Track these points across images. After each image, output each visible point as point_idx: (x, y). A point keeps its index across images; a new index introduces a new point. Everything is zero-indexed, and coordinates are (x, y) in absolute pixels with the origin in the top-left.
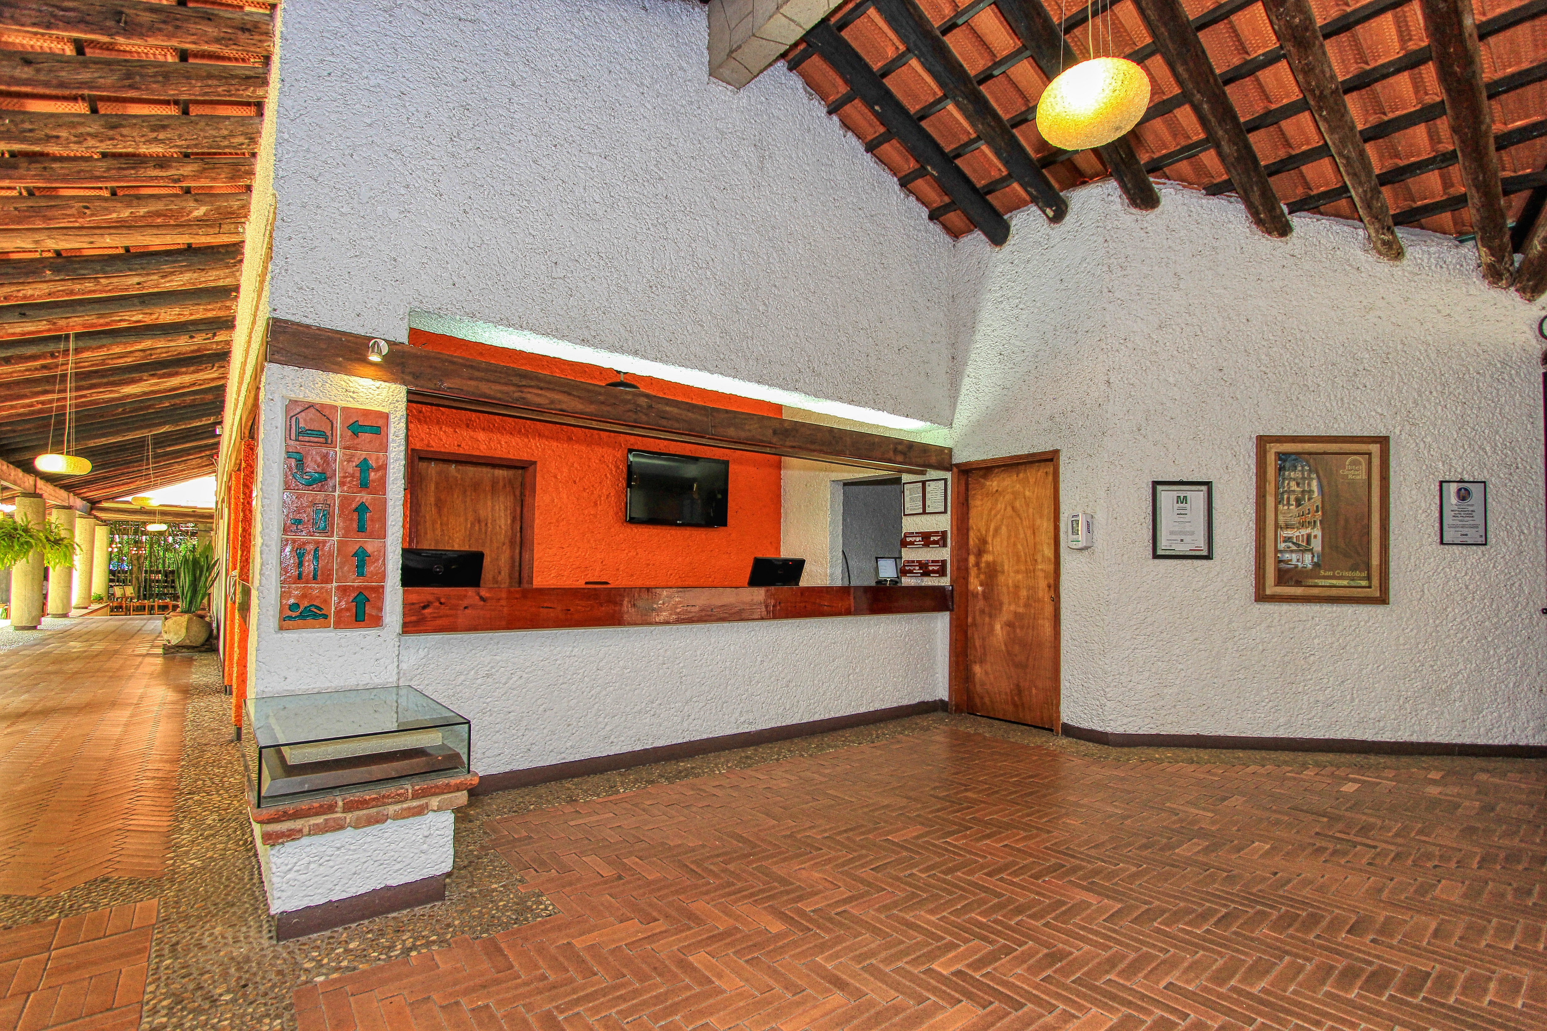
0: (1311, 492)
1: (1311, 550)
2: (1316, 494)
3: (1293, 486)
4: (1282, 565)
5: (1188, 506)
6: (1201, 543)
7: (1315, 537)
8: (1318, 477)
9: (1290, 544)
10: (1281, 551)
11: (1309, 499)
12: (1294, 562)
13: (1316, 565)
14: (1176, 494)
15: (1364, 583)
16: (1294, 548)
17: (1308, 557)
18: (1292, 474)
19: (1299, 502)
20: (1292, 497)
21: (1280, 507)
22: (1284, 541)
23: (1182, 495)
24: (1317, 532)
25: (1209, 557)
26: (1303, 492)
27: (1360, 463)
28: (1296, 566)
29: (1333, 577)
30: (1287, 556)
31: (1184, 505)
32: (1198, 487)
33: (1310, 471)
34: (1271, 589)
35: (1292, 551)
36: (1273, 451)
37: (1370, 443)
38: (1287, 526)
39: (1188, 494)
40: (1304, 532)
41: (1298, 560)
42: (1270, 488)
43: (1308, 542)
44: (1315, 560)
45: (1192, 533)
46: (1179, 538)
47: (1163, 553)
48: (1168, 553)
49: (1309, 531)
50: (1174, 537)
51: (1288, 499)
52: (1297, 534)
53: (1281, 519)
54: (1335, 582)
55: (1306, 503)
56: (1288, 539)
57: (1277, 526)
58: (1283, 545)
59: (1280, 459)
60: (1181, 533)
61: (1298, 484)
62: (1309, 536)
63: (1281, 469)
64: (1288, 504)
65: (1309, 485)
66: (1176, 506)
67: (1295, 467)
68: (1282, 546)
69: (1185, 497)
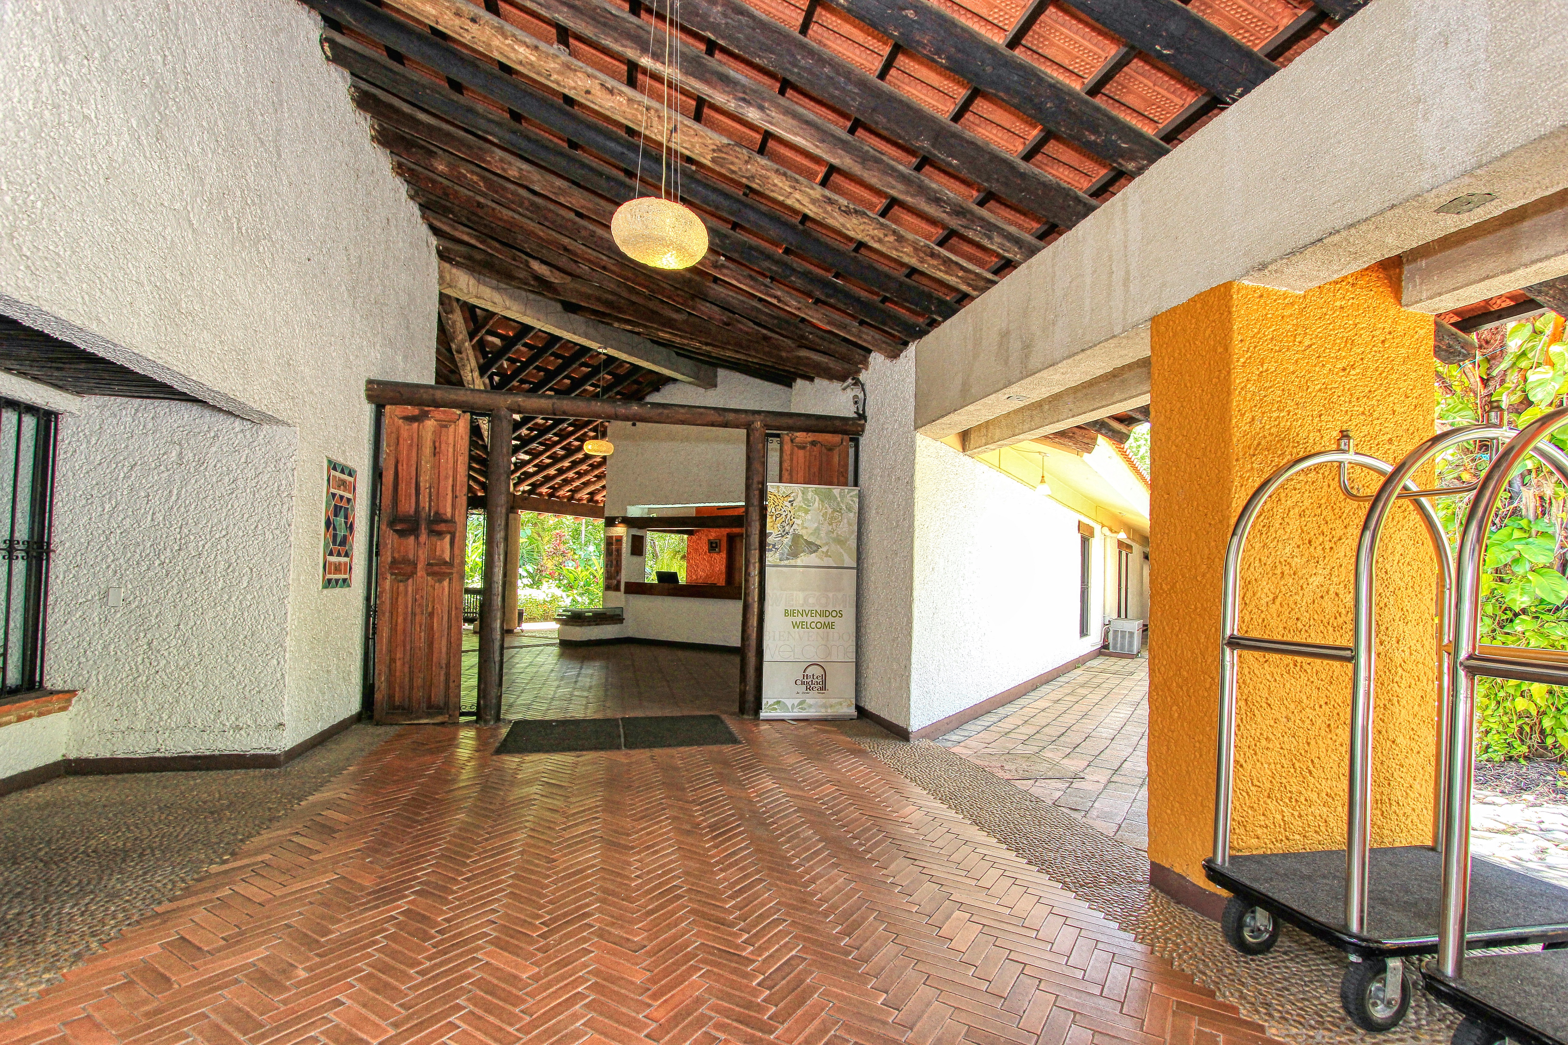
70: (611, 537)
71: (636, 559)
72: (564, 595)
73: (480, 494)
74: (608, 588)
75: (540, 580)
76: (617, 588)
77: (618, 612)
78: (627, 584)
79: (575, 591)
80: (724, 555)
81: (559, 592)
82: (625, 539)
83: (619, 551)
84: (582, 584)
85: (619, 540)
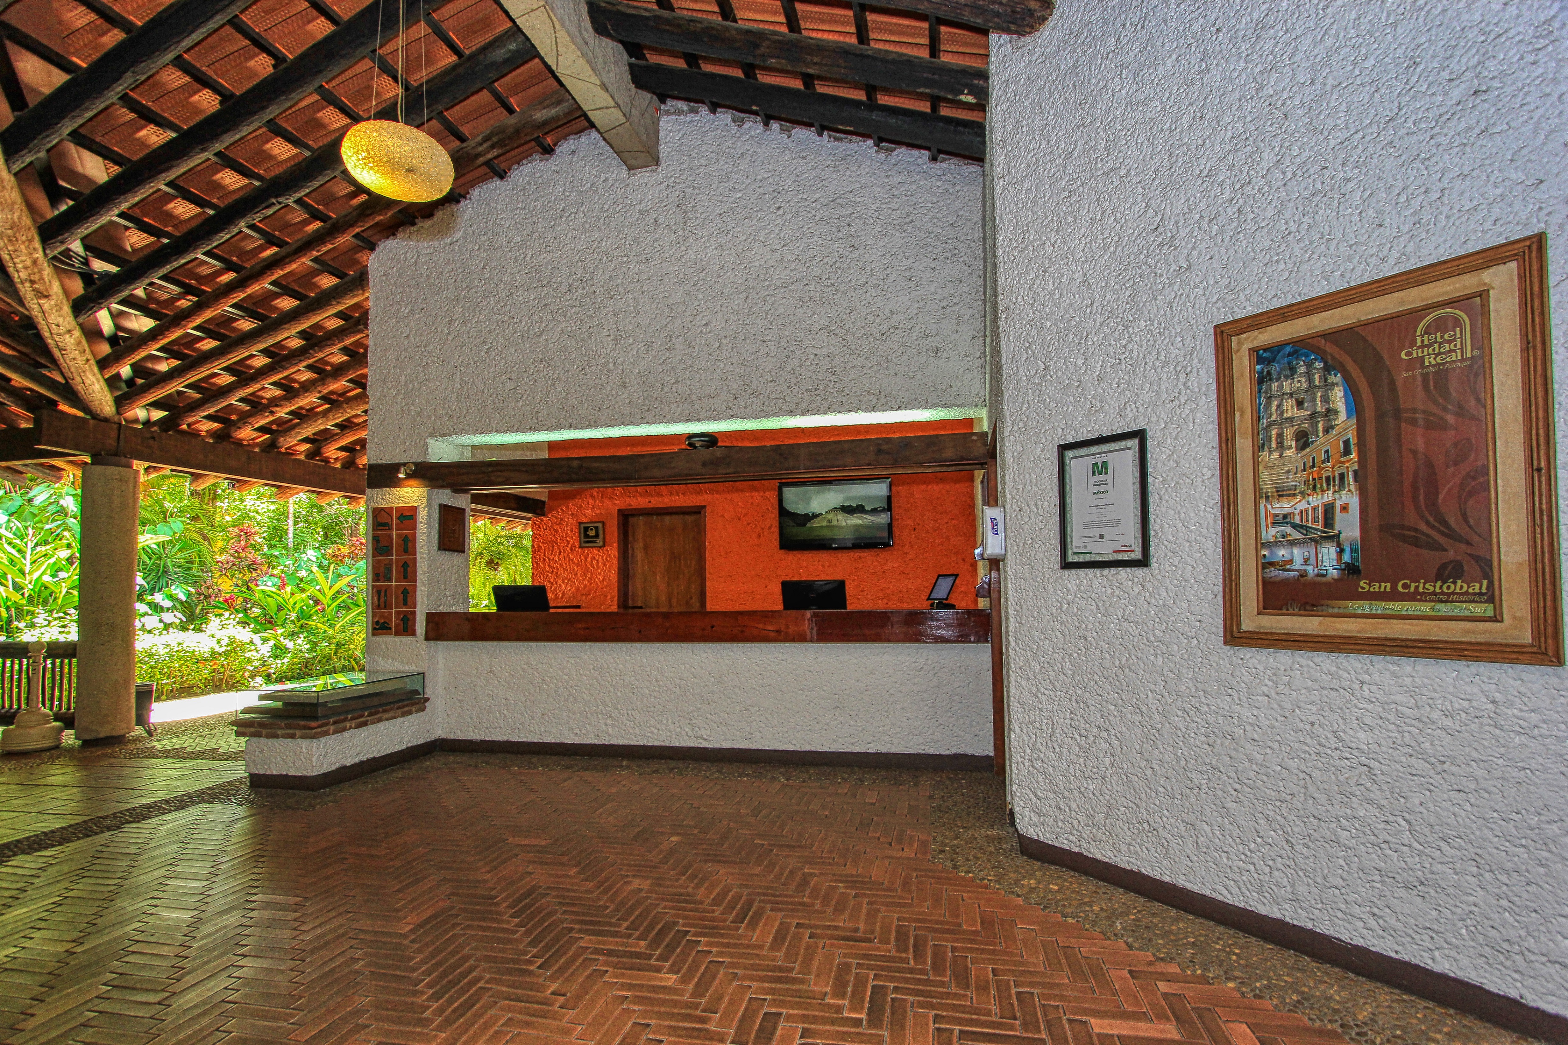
0: (1330, 412)
1: (1335, 539)
2: (1342, 416)
3: (1290, 408)
4: (1273, 573)
5: (1109, 477)
6: (1131, 538)
7: (1345, 508)
8: (1348, 381)
9: (1288, 529)
10: (1267, 545)
11: (1326, 431)
12: (1298, 564)
13: (1351, 570)
14: (1090, 461)
15: (1486, 609)
16: (1296, 535)
17: (1328, 554)
18: (1287, 386)
19: (1303, 440)
20: (1289, 433)
21: (1264, 455)
22: (1275, 524)
23: (1099, 460)
24: (1350, 497)
25: (1144, 562)
26: (1313, 416)
27: (1457, 322)
28: (1303, 574)
29: (1393, 596)
30: (1282, 553)
31: (1103, 477)
32: (1123, 444)
33: (1327, 369)
34: (1249, 623)
35: (1293, 543)
36: (1246, 347)
37: (1485, 267)
38: (1281, 493)
39: (1109, 458)
40: (1318, 500)
41: (1306, 561)
42: (1243, 421)
43: (1329, 520)
44: (1347, 558)
45: (1118, 522)
46: (1097, 532)
47: (1076, 559)
48: (1081, 559)
49: (1328, 497)
50: (1091, 532)
51: (1280, 436)
52: (1303, 505)
53: (1267, 480)
54: (1396, 607)
55: (1321, 442)
56: (1284, 519)
57: (1259, 494)
58: (1273, 531)
59: (1260, 360)
60: (1100, 524)
61: (1300, 404)
62: (1329, 510)
63: (1263, 379)
64: (1281, 446)
65: (1325, 399)
66: (1092, 479)
67: (1293, 370)
68: (1270, 533)
69: (1105, 464)
70: (388, 511)
71: (451, 559)
72: (257, 639)
73: (24, 425)
74: (379, 627)
75: (204, 614)
76: (406, 628)
77: (409, 685)
78: (432, 618)
79: (280, 631)
80: (613, 551)
81: (244, 635)
82: (422, 515)
83: (408, 544)
84: (293, 616)
85: (408, 516)
